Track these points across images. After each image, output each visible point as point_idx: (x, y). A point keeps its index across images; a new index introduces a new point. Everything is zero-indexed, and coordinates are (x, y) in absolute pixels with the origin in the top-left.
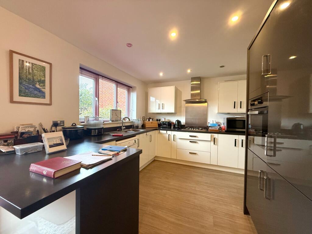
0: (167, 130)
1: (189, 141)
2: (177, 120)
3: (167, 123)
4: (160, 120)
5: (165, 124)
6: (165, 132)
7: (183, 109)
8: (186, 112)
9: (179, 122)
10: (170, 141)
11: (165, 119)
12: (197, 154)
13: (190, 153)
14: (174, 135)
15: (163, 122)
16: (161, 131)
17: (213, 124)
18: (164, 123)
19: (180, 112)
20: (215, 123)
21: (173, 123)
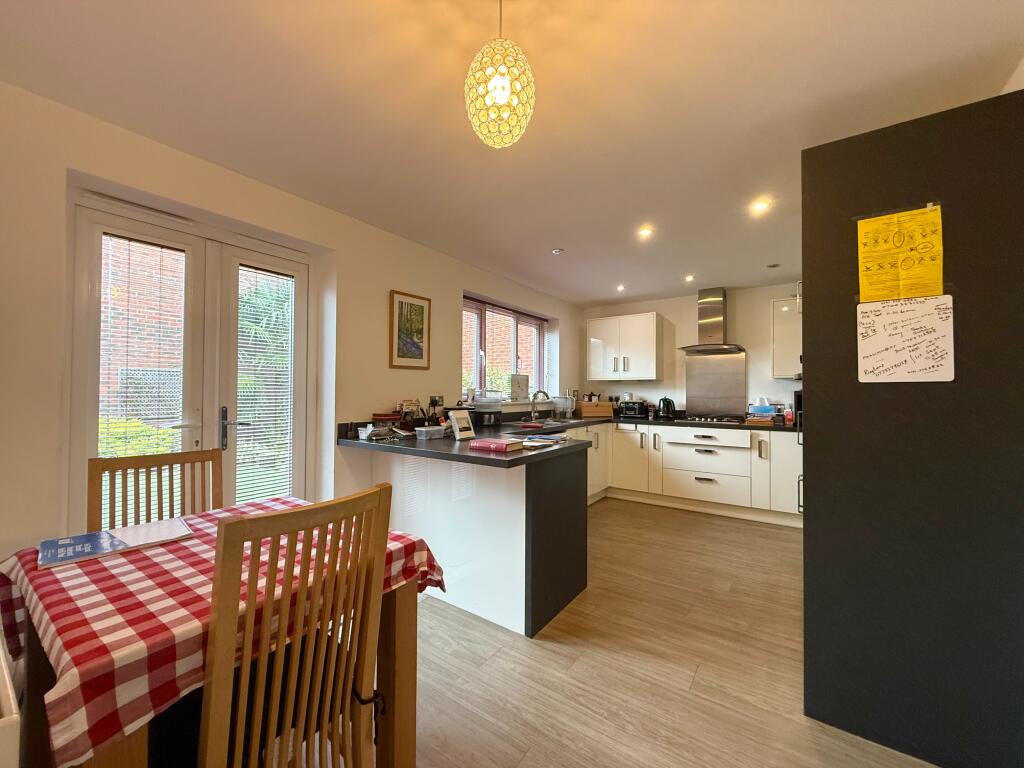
0: (636, 424)
1: (695, 449)
3: (636, 406)
4: (617, 399)
5: (633, 409)
6: (631, 427)
7: (681, 371)
8: (689, 377)
9: (668, 403)
10: (644, 451)
11: (631, 395)
12: (716, 482)
13: (696, 478)
14: (655, 435)
15: (627, 403)
16: (622, 426)
17: (762, 407)
18: (629, 406)
19: (672, 377)
20: (767, 404)
21: (654, 406)
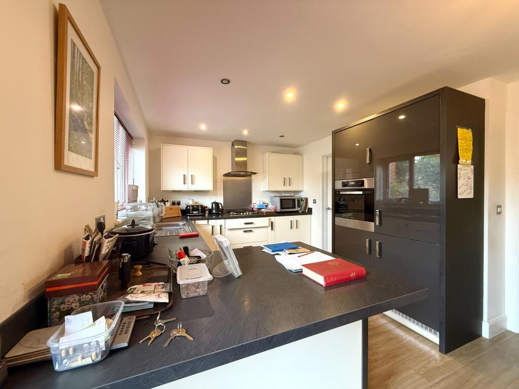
1: (242, 230)
2: (213, 203)
8: (225, 189)
10: (214, 236)
14: (221, 226)
17: (260, 205)
20: (262, 204)
